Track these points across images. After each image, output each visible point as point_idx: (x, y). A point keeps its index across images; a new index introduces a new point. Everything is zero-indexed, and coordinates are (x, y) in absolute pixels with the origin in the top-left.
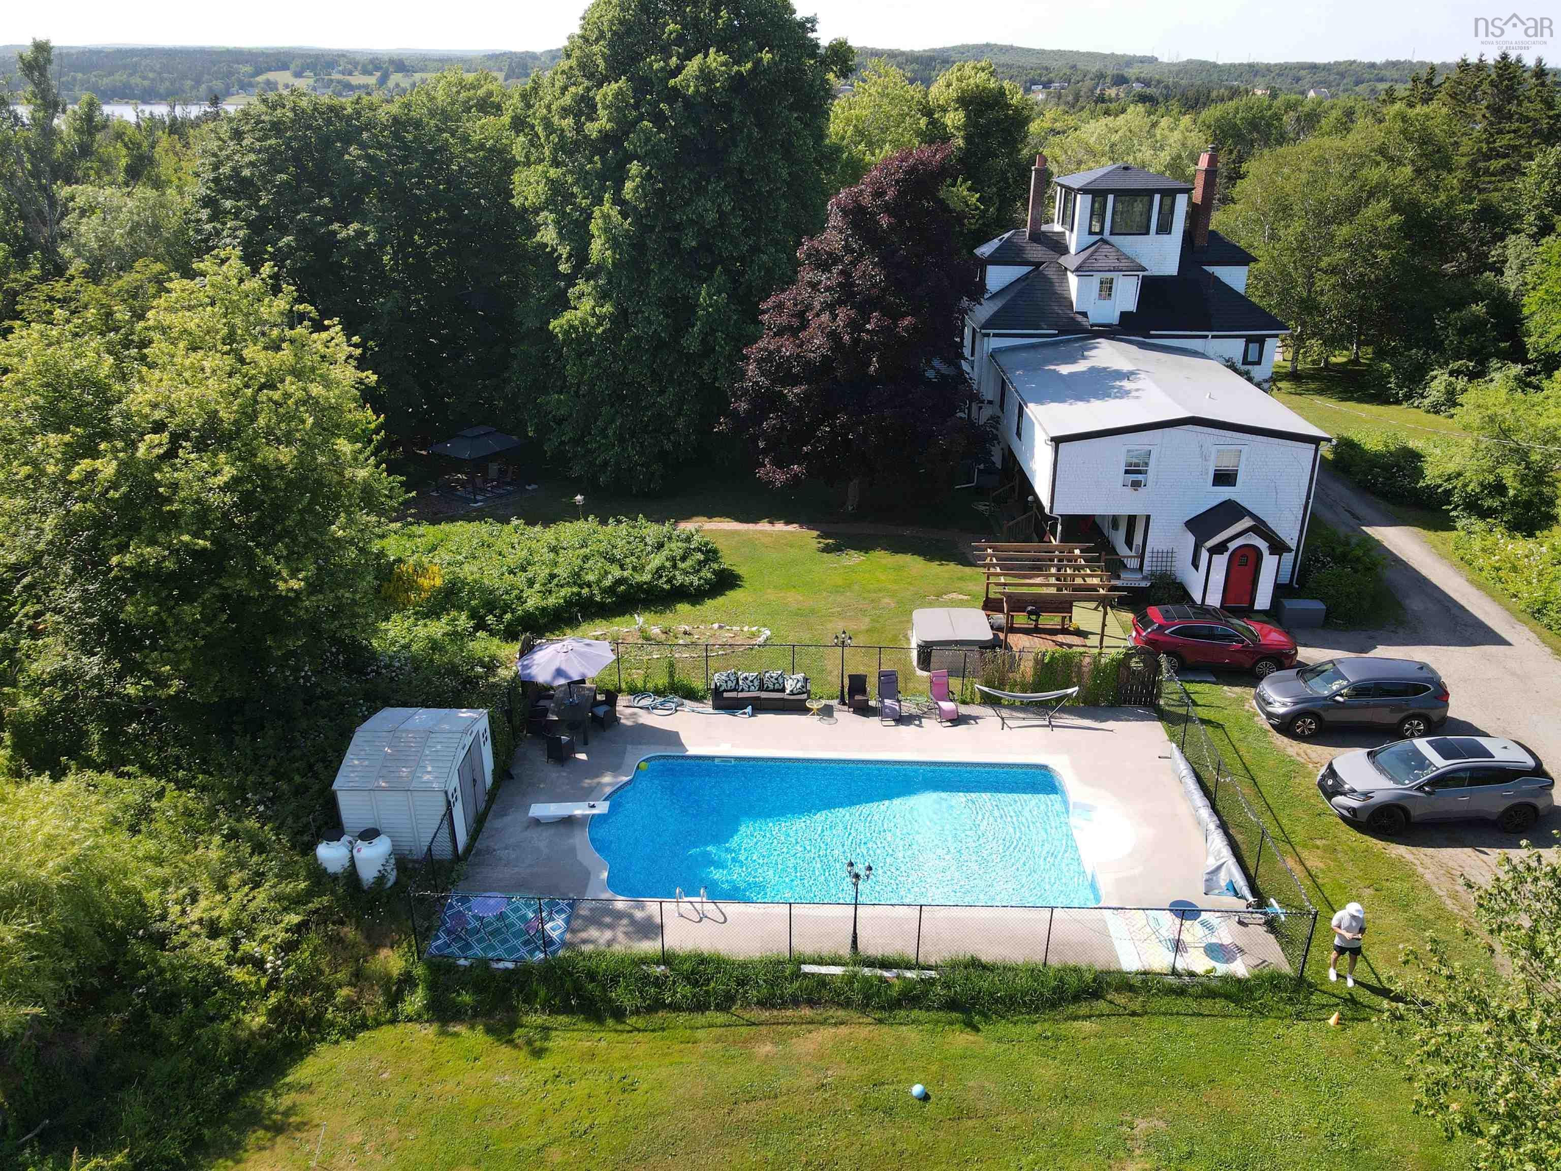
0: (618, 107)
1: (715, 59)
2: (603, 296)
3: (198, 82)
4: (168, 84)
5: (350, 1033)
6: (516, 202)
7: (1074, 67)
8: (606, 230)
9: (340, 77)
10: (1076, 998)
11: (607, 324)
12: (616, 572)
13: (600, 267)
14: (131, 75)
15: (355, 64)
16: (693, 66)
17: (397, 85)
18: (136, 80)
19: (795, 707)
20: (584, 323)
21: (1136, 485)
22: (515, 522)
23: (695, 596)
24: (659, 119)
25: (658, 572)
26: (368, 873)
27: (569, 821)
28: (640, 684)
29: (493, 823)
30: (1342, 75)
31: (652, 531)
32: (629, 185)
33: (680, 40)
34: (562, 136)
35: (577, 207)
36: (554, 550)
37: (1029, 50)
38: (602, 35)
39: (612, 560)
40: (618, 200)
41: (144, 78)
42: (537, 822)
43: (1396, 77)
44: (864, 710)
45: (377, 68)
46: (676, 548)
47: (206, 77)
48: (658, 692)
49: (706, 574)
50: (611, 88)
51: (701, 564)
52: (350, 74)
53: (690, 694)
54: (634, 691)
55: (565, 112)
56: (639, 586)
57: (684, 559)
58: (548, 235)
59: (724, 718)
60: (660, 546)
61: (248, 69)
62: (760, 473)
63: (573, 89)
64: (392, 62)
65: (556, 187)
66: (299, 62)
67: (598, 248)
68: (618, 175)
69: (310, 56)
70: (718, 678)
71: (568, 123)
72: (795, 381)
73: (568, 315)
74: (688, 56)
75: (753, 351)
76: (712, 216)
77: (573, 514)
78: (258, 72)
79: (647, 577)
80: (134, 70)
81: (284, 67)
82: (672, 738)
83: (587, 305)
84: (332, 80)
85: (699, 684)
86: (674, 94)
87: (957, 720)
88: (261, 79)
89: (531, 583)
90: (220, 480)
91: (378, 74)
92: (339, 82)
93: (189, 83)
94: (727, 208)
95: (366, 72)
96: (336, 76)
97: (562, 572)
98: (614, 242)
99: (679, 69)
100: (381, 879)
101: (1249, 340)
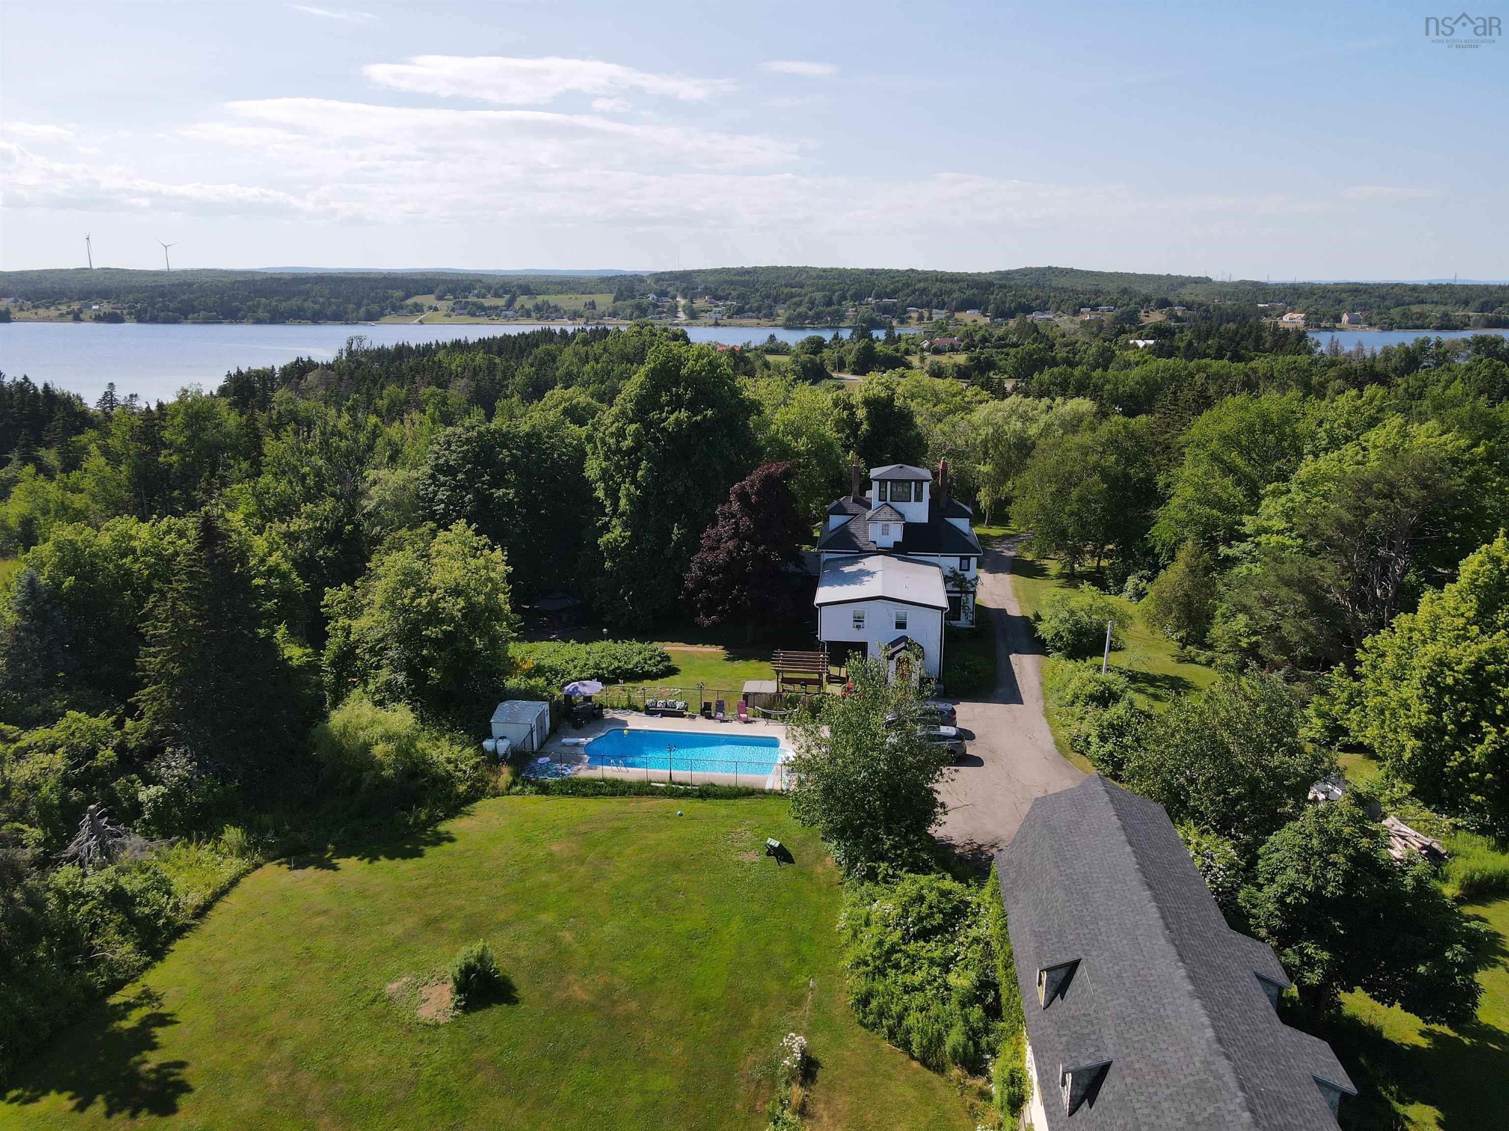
0: (637, 435)
1: (684, 414)
2: (625, 526)
3: (359, 305)
4: (334, 308)
5: (494, 796)
6: (586, 475)
7: (1125, 291)
8: (628, 495)
9: (475, 299)
10: (744, 795)
11: (627, 541)
12: (616, 664)
13: (623, 514)
14: (305, 300)
15: (488, 288)
16: (673, 417)
17: (523, 306)
18: (309, 305)
19: (679, 714)
20: (615, 540)
21: (858, 627)
22: (572, 641)
23: (653, 676)
24: (656, 441)
25: (636, 666)
26: (501, 751)
27: (577, 745)
28: (615, 704)
29: (547, 744)
30: (1383, 298)
31: (637, 646)
32: (640, 473)
33: (669, 404)
34: (610, 447)
35: (615, 482)
36: (589, 653)
37: (1088, 272)
38: (631, 401)
39: (616, 658)
40: (634, 482)
41: (315, 302)
42: (565, 745)
43: (1435, 299)
44: (709, 717)
45: (506, 292)
46: (647, 654)
47: (365, 301)
48: (623, 708)
49: (661, 667)
50: (633, 427)
51: (659, 662)
52: (484, 297)
53: (637, 709)
54: (613, 708)
55: (612, 434)
56: (627, 670)
57: (650, 659)
58: (600, 494)
59: (649, 718)
60: (640, 653)
61: (399, 294)
62: (697, 620)
63: (616, 424)
64: (520, 286)
65: (604, 471)
66: (441, 287)
67: (623, 502)
68: (636, 467)
69: (452, 281)
70: (648, 702)
71: (612, 441)
72: (714, 574)
73: (607, 536)
74: (672, 412)
75: (696, 558)
76: (681, 489)
77: (603, 638)
78: (408, 296)
79: (630, 666)
80: (307, 295)
81: (430, 292)
82: (625, 723)
83: (618, 531)
84: (467, 303)
85: (641, 706)
86: (664, 429)
87: (746, 722)
88: (410, 302)
89: (575, 667)
90: (459, 607)
91: (507, 297)
92: (474, 304)
93: (352, 306)
94: (690, 484)
95: (497, 295)
96: (472, 299)
97: (591, 663)
98: (631, 501)
99: (667, 418)
100: (505, 755)
101: (962, 558)
